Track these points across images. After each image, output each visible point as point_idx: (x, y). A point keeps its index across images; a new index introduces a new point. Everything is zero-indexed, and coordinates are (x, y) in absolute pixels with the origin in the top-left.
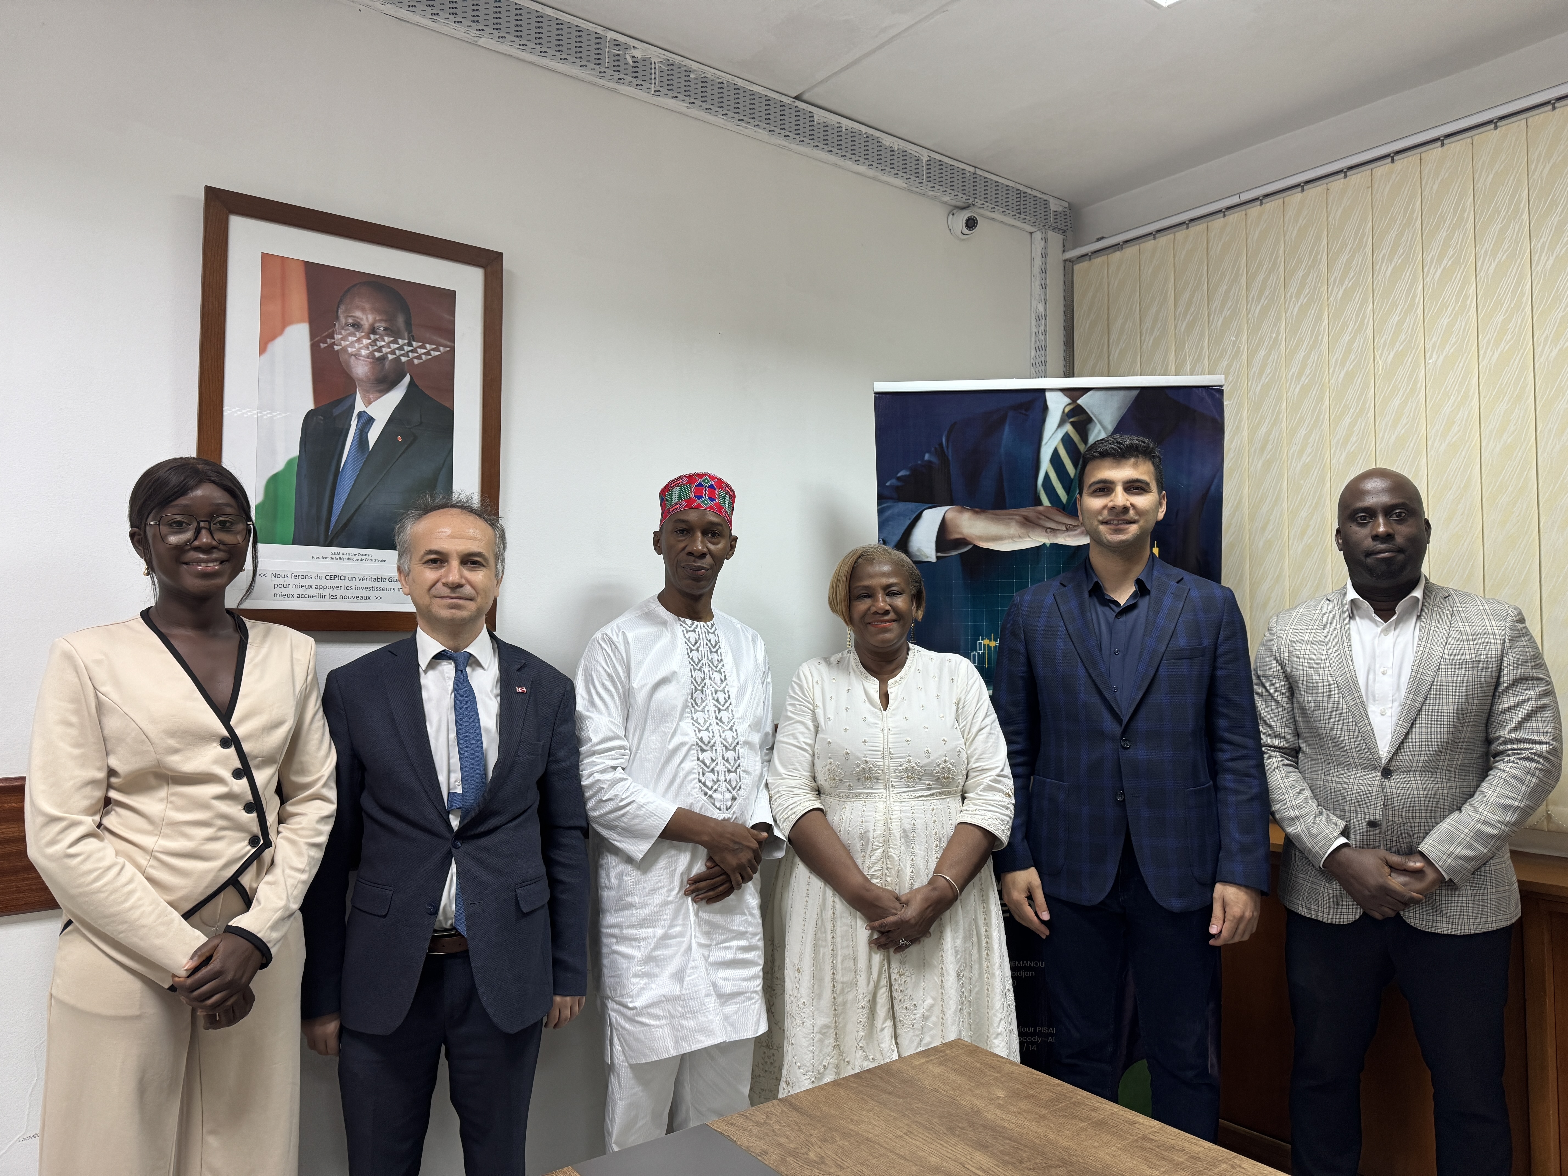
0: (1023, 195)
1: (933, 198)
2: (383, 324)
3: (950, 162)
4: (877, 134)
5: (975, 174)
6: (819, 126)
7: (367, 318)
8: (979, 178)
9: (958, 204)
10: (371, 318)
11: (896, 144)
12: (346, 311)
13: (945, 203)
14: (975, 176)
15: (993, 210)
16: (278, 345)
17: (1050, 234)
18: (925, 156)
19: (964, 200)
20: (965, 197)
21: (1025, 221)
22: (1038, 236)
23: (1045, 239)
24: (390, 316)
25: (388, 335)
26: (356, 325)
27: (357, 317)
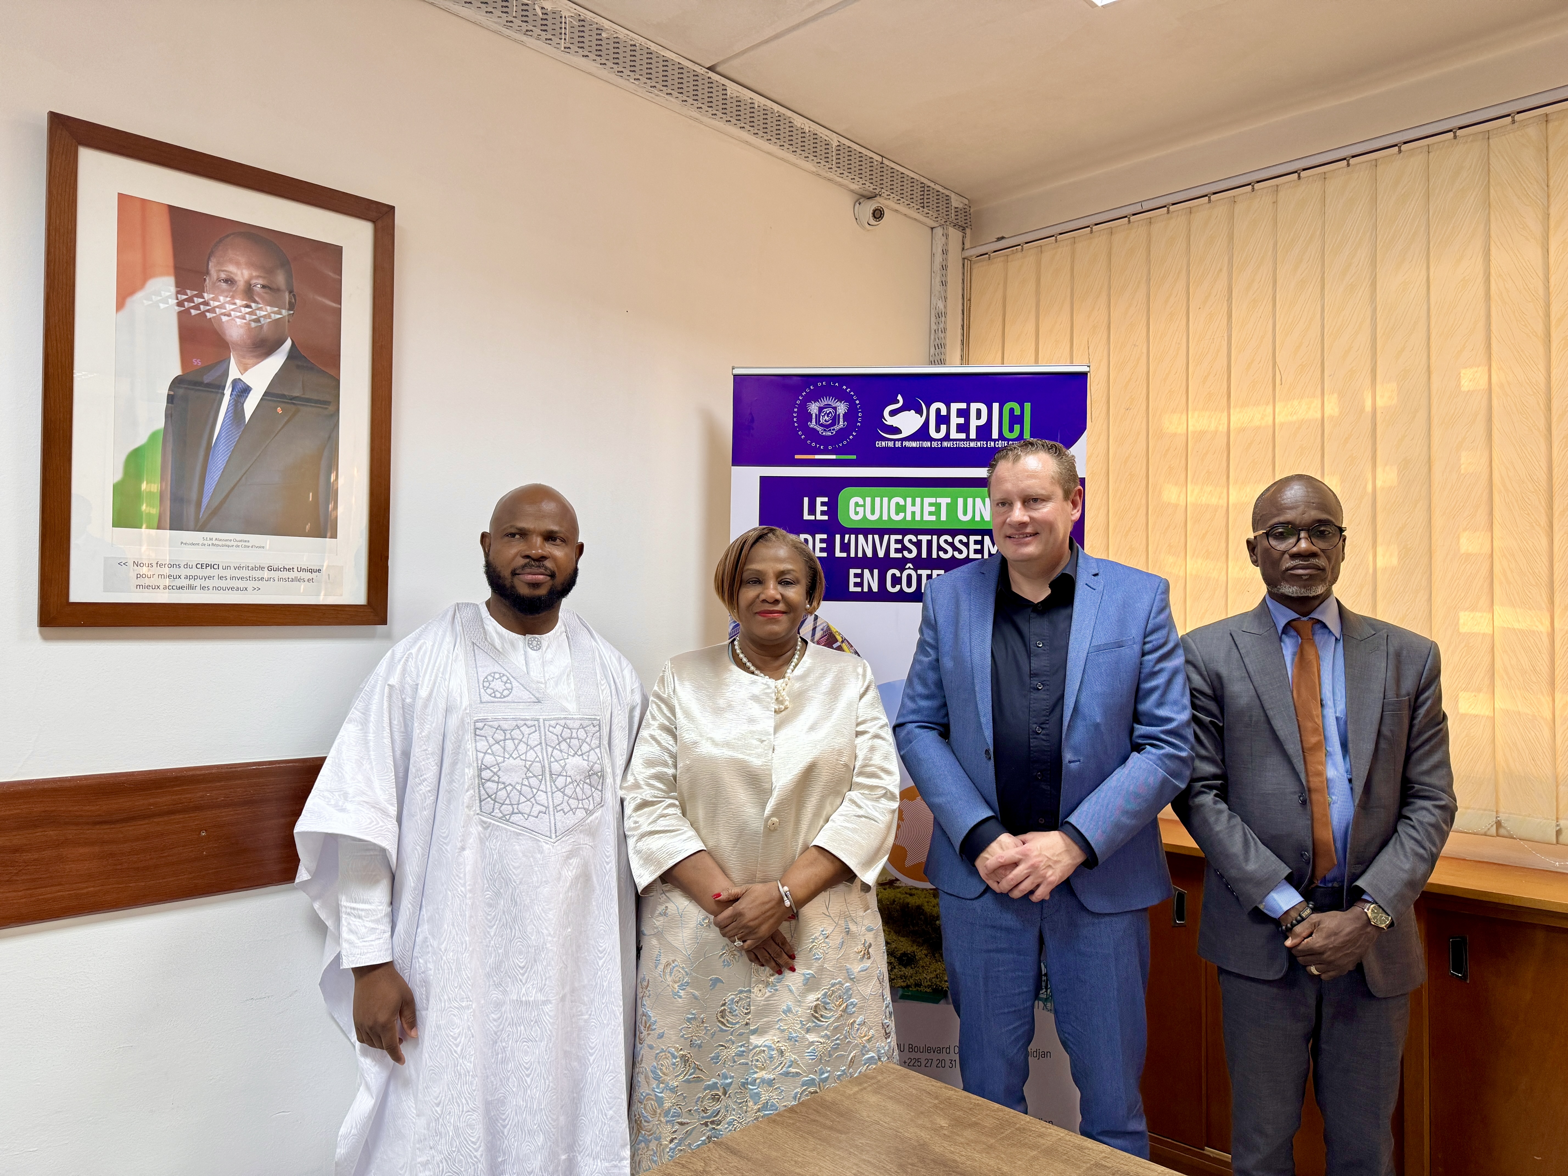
0: (926, 189)
1: (841, 185)
2: (261, 281)
3: (859, 149)
4: (789, 113)
5: (882, 163)
6: (732, 100)
7: (242, 274)
8: (886, 168)
9: (865, 193)
10: (246, 273)
11: (808, 126)
12: (219, 263)
13: (852, 191)
14: (882, 165)
15: (899, 202)
16: (137, 300)
17: (951, 230)
18: (834, 140)
19: (871, 189)
20: (872, 187)
21: (928, 215)
22: (939, 231)
23: (947, 236)
24: (269, 272)
25: (266, 293)
26: (230, 281)
27: (231, 272)
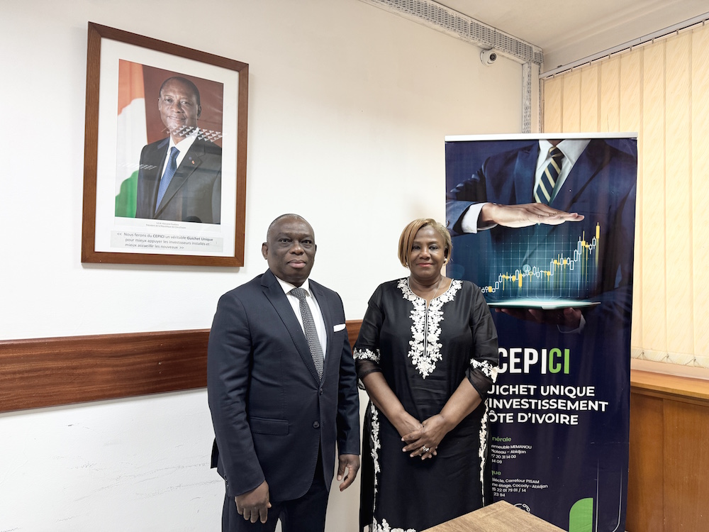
0: (519, 44)
1: (473, 44)
2: (185, 100)
3: (483, 25)
4: (445, 8)
5: (495, 31)
7: (176, 97)
8: (497, 34)
9: (486, 47)
10: (178, 96)
11: (455, 14)
12: (165, 92)
13: (479, 47)
15: (504, 51)
16: (127, 110)
17: (533, 65)
18: (469, 21)
19: (489, 45)
21: (520, 57)
22: (526, 66)
23: (530, 67)
24: (188, 96)
25: (188, 106)
26: (170, 100)
27: (171, 96)
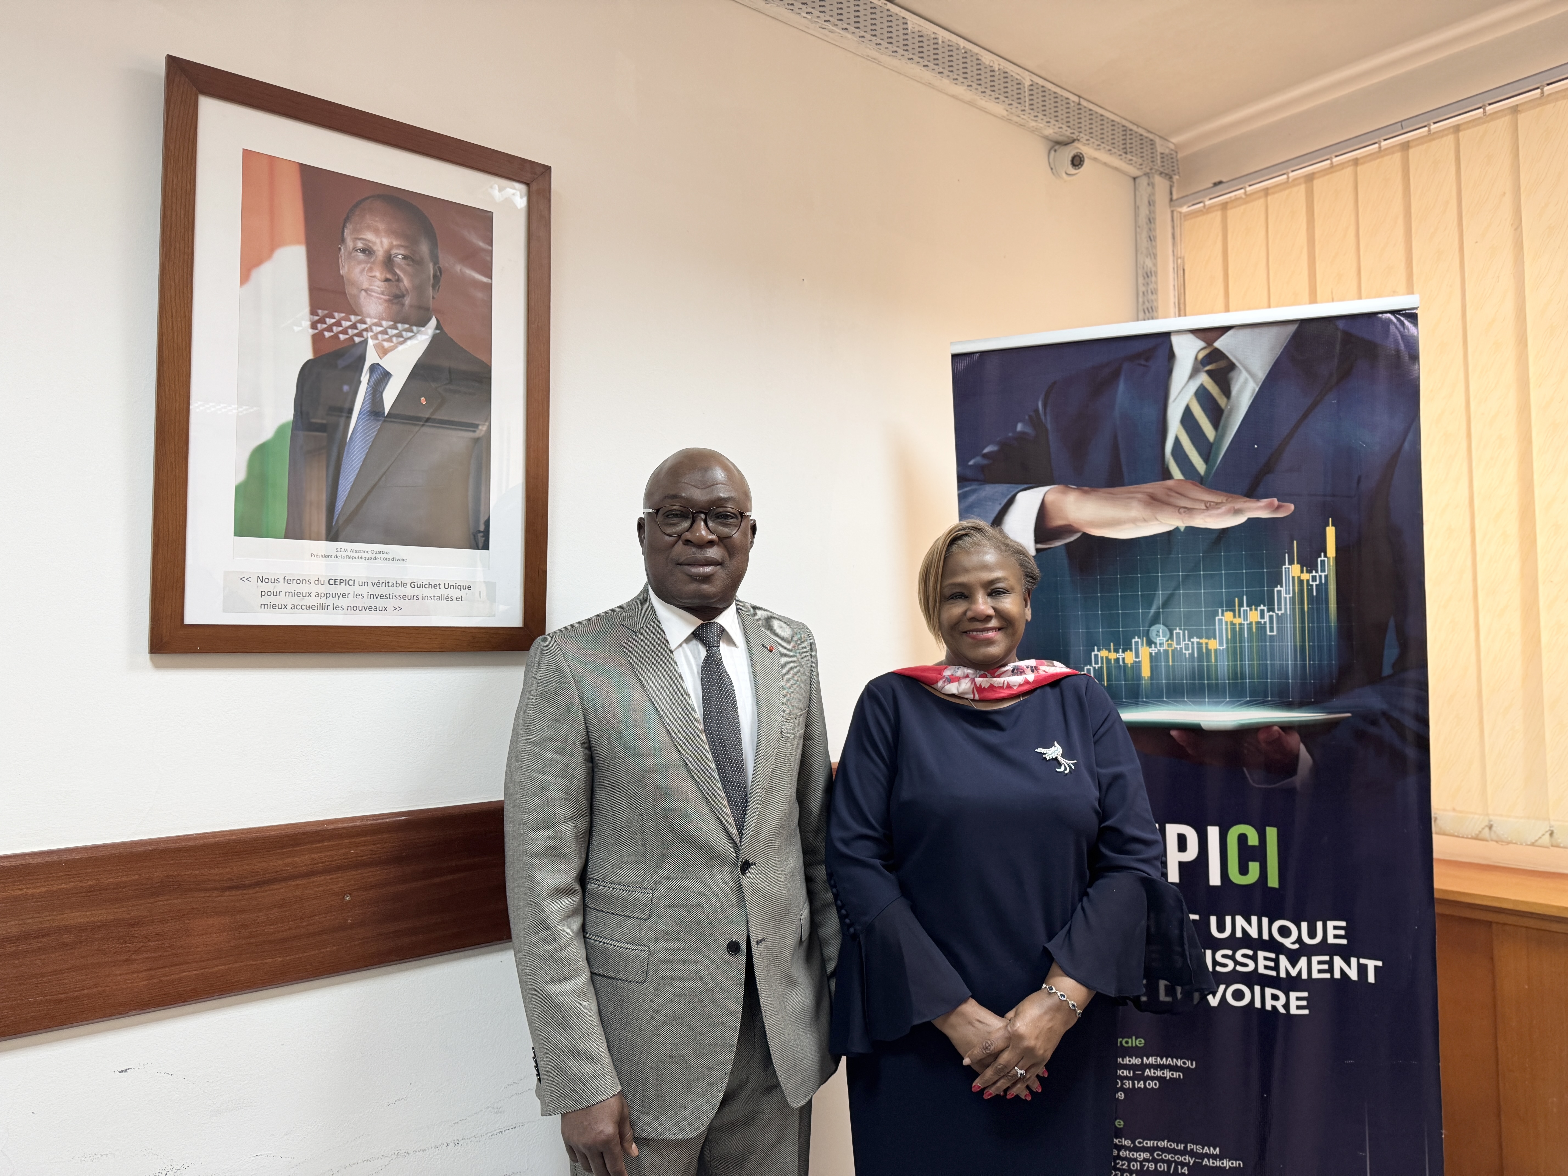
0: (1129, 132)
1: (1033, 131)
2: (402, 251)
3: (1054, 88)
4: (976, 49)
5: (1079, 104)
6: (913, 35)
7: (381, 242)
8: (1084, 109)
9: (1061, 139)
10: (386, 242)
11: (997, 63)
12: (355, 231)
13: (1046, 138)
14: (1079, 107)
15: (1099, 147)
16: (265, 273)
17: (1157, 179)
18: (1027, 80)
19: (1068, 133)
20: (1070, 131)
21: (1131, 162)
22: (1143, 181)
23: (1151, 185)
24: (411, 242)
25: (408, 265)
26: (367, 251)
27: (369, 241)
